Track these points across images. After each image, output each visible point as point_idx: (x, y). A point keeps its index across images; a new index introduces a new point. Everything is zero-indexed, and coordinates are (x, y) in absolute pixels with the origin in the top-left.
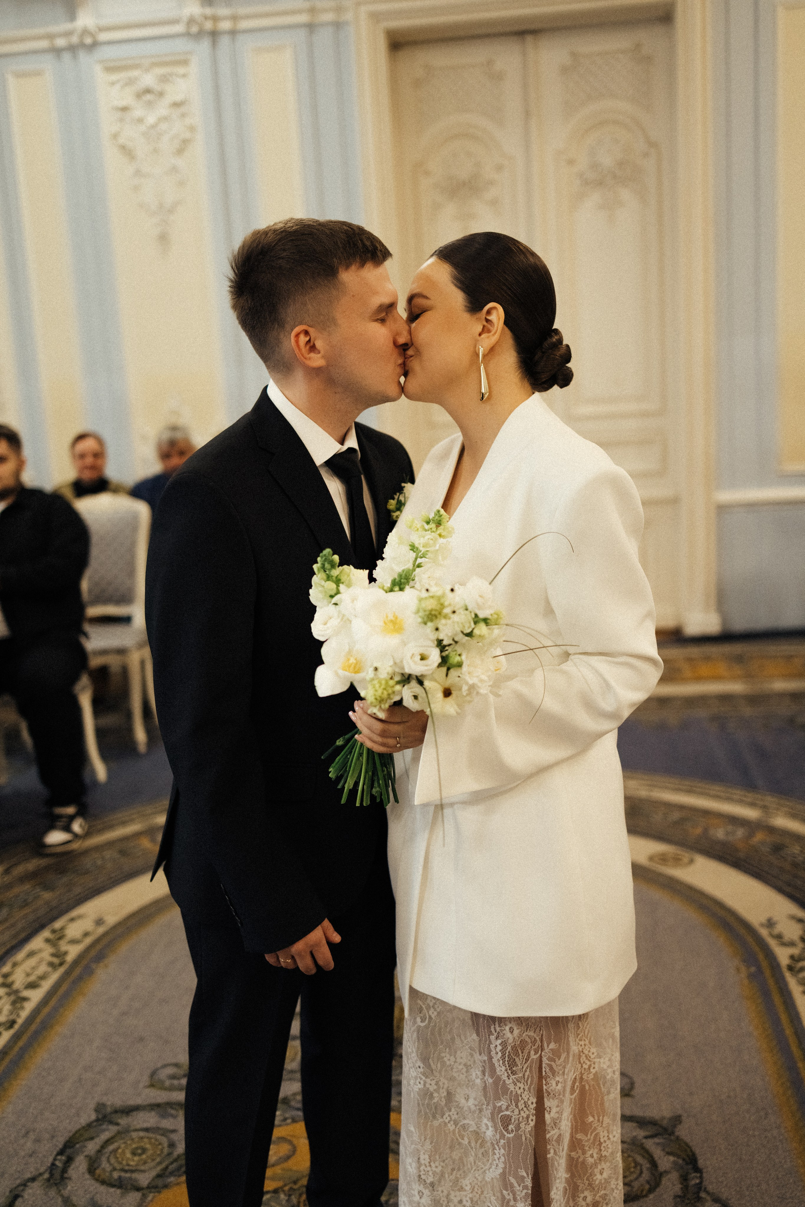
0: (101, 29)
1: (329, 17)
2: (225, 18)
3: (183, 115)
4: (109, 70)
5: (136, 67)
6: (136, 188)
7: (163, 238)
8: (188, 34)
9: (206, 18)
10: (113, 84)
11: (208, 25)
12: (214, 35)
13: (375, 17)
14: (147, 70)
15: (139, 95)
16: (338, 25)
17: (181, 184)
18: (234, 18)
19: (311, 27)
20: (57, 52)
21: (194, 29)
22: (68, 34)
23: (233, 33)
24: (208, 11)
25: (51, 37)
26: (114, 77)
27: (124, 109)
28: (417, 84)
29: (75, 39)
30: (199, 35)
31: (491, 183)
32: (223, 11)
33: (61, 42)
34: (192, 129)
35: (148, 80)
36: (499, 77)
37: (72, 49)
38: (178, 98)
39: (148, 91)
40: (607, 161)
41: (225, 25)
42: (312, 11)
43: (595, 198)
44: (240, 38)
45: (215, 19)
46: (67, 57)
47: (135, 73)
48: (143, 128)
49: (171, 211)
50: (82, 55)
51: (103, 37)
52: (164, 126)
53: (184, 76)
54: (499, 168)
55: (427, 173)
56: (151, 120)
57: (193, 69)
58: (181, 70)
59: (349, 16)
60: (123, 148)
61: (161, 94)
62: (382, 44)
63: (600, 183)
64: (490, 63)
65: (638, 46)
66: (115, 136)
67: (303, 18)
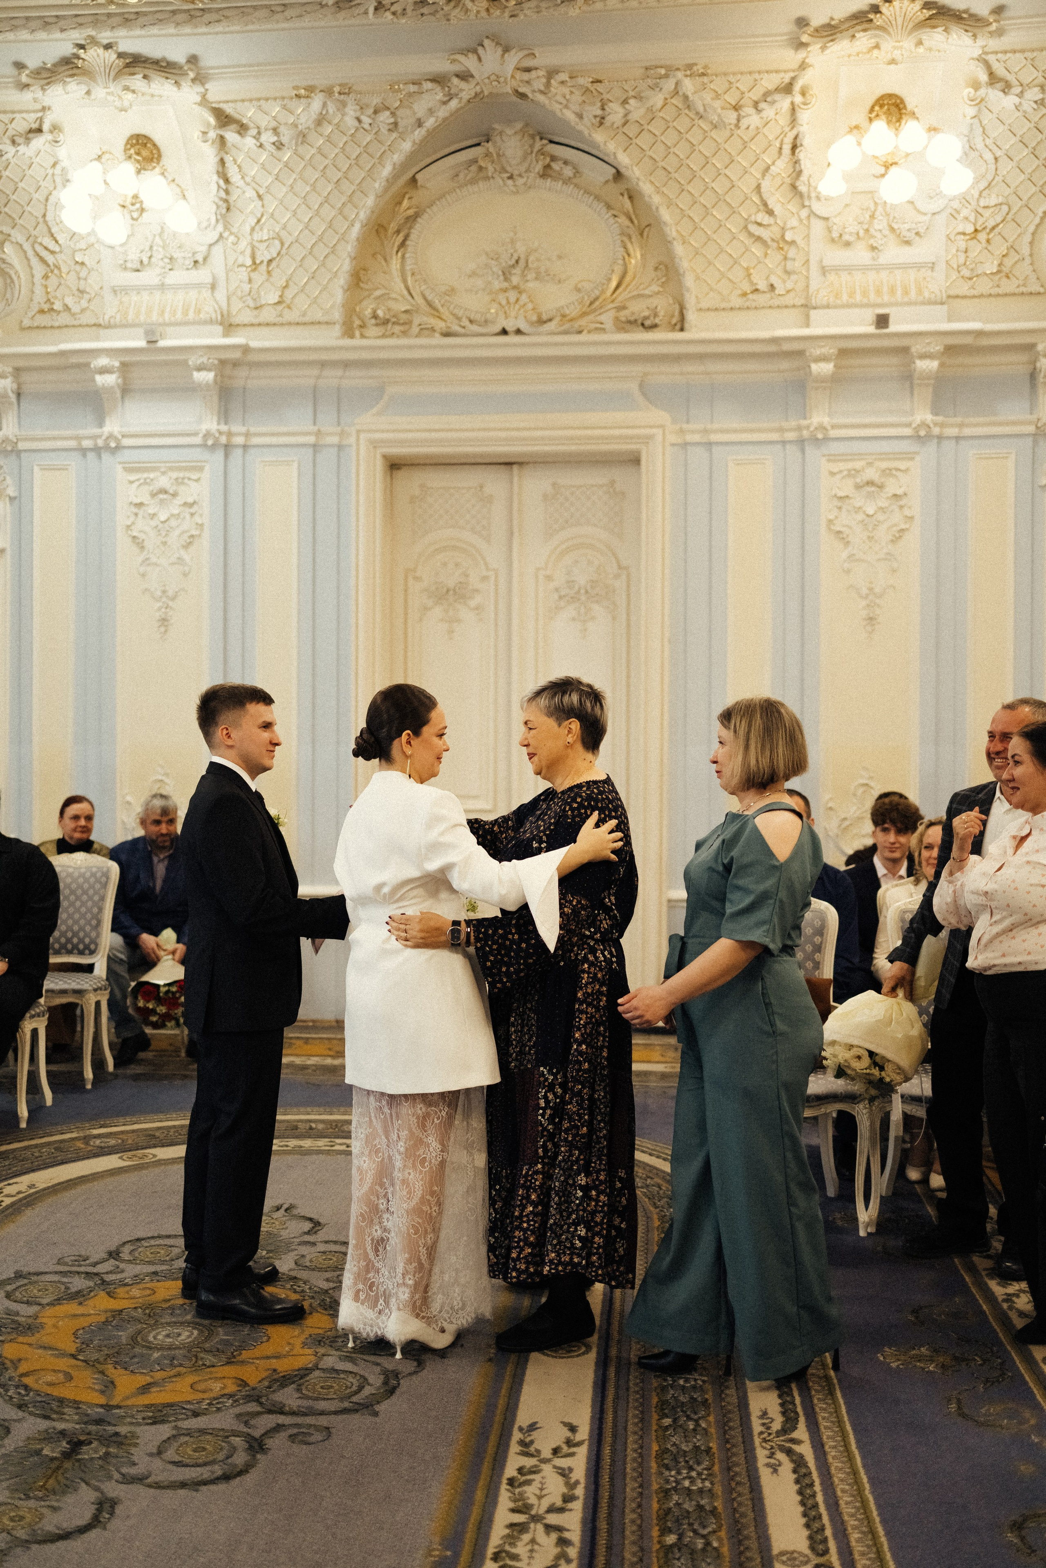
0: (123, 436)
1: (335, 440)
2: (239, 434)
3: (192, 515)
4: (129, 470)
5: (154, 469)
6: (143, 575)
7: (164, 621)
8: (204, 446)
9: (220, 433)
10: (131, 482)
11: (223, 440)
12: (228, 448)
13: (374, 444)
14: (164, 473)
15: (153, 495)
16: (340, 447)
17: (185, 575)
18: (247, 435)
19: (315, 447)
20: (84, 451)
21: (210, 442)
22: (95, 437)
23: (245, 447)
24: (224, 428)
25: (78, 438)
26: (132, 477)
27: (140, 505)
28: (412, 500)
29: (100, 443)
30: (214, 447)
31: (477, 591)
32: (237, 428)
33: (87, 443)
34: (201, 526)
35: (164, 482)
36: (490, 499)
37: (97, 450)
38: (190, 500)
39: (164, 491)
40: (582, 580)
41: (239, 440)
42: (318, 433)
43: (570, 611)
44: (252, 451)
45: (230, 434)
46: (91, 456)
47: (152, 475)
48: (153, 523)
49: (173, 599)
50: (105, 456)
51: (126, 442)
52: (173, 523)
53: (197, 480)
54: (485, 579)
55: (417, 579)
56: (163, 518)
57: (206, 475)
58: (194, 476)
59: (352, 440)
60: (134, 537)
61: (174, 495)
62: (379, 465)
63: (574, 599)
64: (481, 487)
65: (613, 483)
66: (128, 527)
67: (312, 439)
